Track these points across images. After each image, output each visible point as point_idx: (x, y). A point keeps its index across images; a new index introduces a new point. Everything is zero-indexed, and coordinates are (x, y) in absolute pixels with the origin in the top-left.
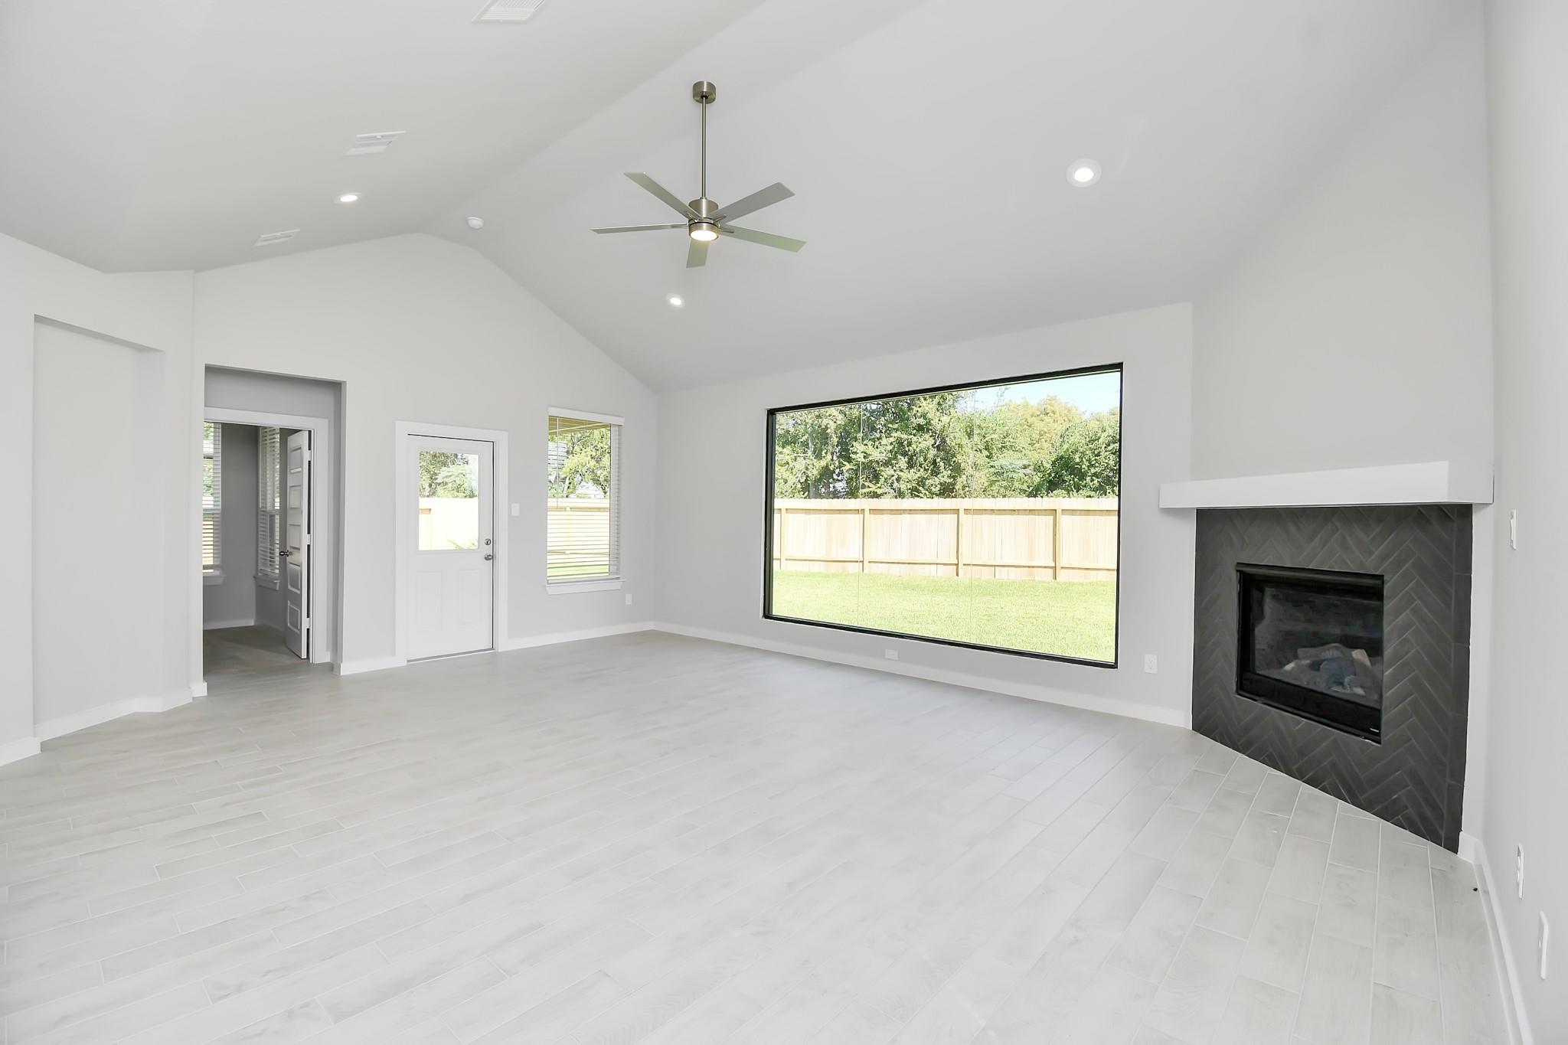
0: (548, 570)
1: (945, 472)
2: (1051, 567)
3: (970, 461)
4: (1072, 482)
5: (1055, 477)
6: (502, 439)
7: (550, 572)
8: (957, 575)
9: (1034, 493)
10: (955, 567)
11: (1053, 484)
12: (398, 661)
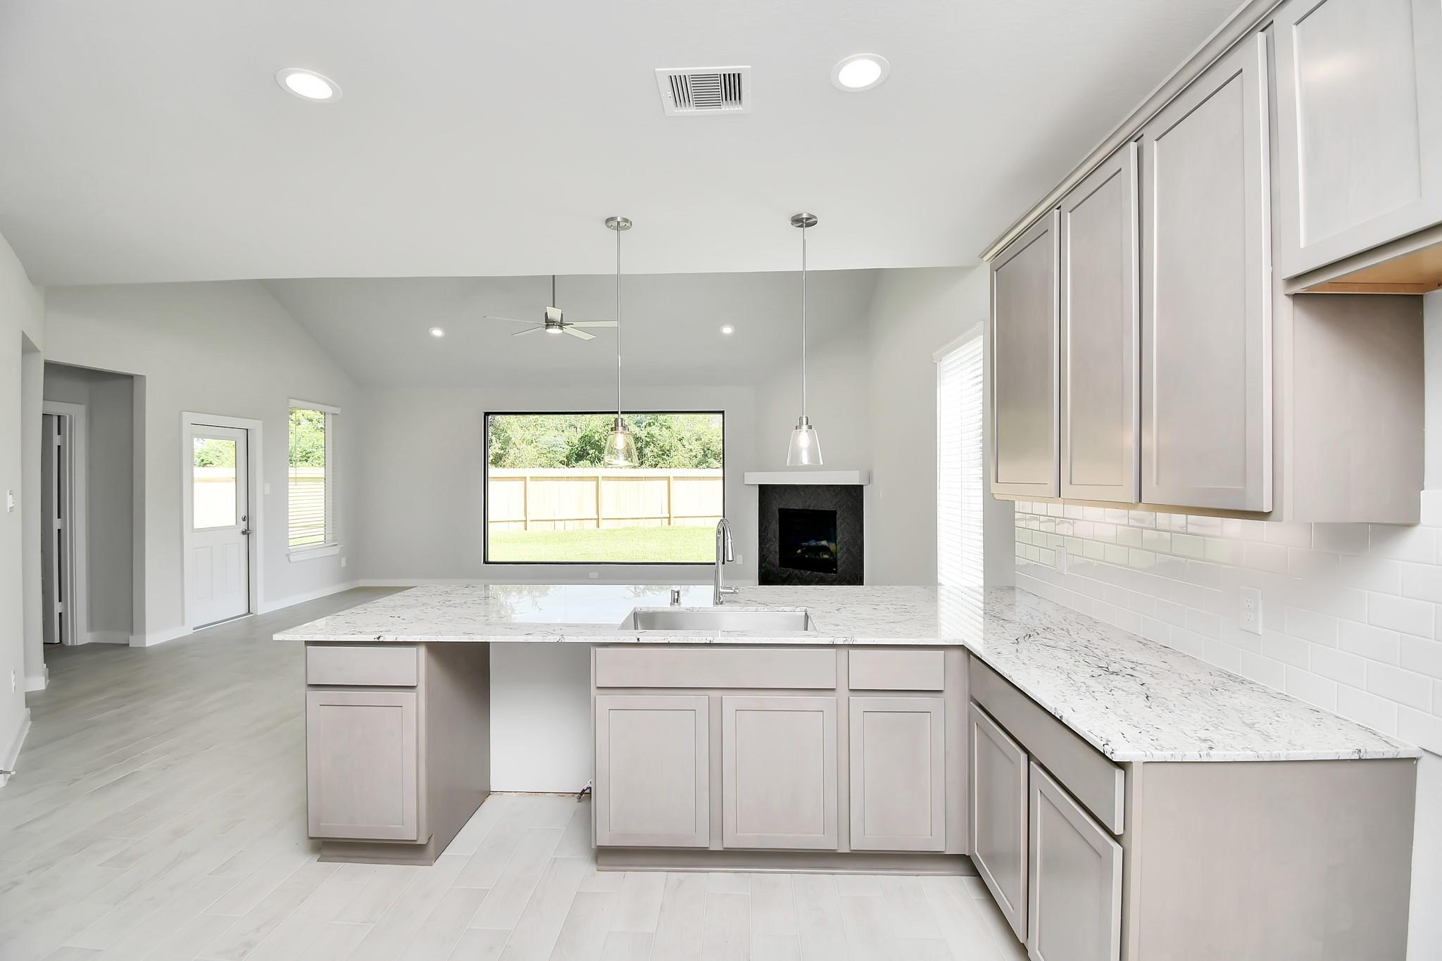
0: (290, 541)
1: (496, 445)
2: (595, 519)
3: (519, 436)
4: (593, 455)
5: (581, 450)
6: (256, 426)
7: (291, 542)
8: (526, 529)
9: (567, 463)
10: (523, 523)
11: (580, 456)
12: (186, 631)
